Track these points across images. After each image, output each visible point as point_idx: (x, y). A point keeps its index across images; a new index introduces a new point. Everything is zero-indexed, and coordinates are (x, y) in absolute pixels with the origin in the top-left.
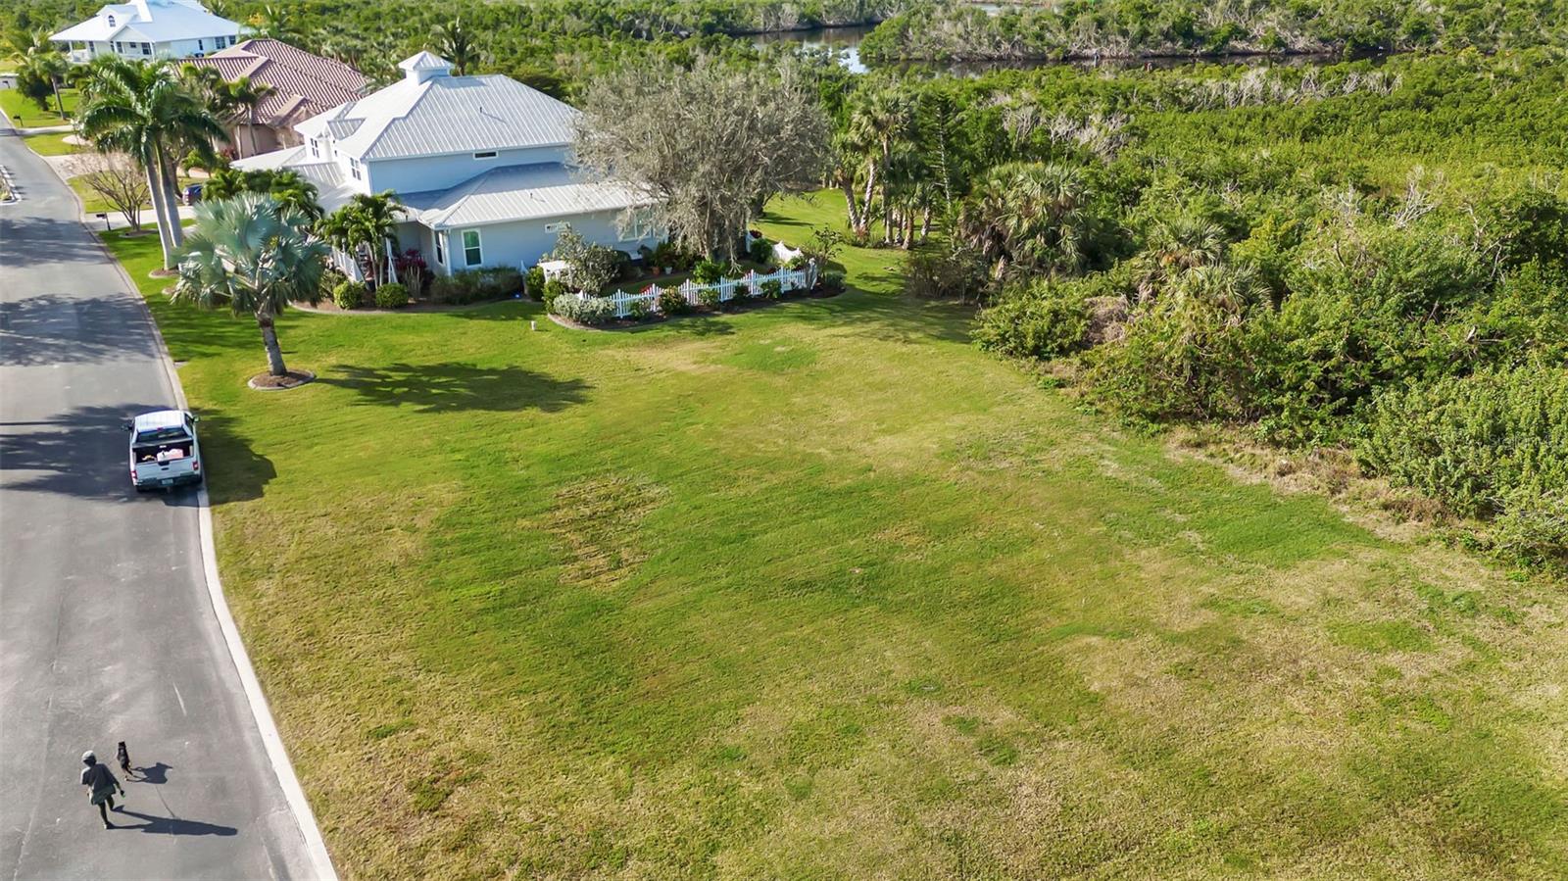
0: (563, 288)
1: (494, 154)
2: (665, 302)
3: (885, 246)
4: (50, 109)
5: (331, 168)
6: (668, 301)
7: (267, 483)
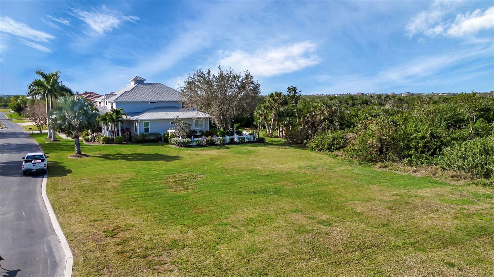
0: (174, 136)
1: (156, 103)
2: (208, 142)
3: (278, 137)
4: (22, 115)
5: (105, 108)
6: (208, 141)
7: (68, 173)
